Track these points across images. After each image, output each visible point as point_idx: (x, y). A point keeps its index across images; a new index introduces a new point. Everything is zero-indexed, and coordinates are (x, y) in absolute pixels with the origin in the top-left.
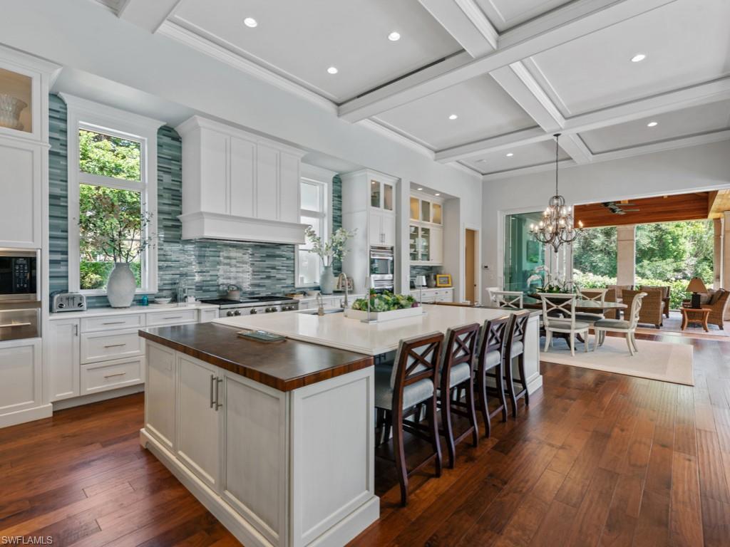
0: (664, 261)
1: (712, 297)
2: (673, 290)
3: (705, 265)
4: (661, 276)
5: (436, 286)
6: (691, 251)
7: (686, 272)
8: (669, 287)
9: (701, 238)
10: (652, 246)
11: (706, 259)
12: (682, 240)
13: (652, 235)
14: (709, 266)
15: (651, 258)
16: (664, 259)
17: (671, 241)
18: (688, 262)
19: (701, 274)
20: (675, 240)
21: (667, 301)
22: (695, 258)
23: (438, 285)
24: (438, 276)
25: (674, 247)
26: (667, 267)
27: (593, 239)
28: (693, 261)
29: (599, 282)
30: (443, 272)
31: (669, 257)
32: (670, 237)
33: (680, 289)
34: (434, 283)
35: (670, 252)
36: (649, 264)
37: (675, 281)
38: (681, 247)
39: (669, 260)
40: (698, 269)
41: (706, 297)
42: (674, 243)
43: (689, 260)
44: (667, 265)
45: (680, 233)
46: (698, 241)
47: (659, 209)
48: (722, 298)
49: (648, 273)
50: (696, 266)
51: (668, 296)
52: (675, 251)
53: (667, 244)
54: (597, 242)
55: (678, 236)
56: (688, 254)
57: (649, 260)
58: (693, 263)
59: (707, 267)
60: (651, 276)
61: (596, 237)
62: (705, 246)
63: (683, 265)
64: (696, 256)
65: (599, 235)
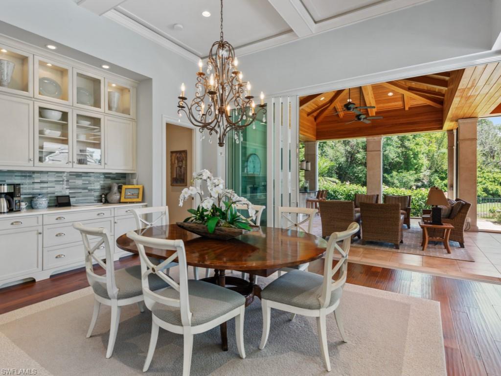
0: (408, 173)
1: (452, 209)
2: (414, 197)
3: (436, 176)
4: (405, 185)
5: (120, 202)
6: (427, 165)
7: (424, 181)
8: (410, 196)
9: (433, 155)
10: (398, 160)
11: (436, 171)
12: (420, 156)
13: (399, 150)
14: (438, 176)
15: (399, 170)
16: (408, 171)
17: (412, 156)
18: (425, 173)
19: (433, 182)
20: (416, 155)
21: (408, 211)
22: (429, 171)
23: (123, 200)
24: (124, 187)
25: (415, 161)
26: (410, 178)
27: (357, 153)
28: (428, 173)
29: (353, 190)
30: (135, 181)
31: (411, 169)
32: (411, 153)
33: (420, 196)
34: (117, 197)
35: (412, 165)
36: (397, 175)
37: (416, 189)
38: (420, 161)
39: (411, 172)
40: (432, 179)
41: (445, 210)
42: (414, 158)
43: (426, 172)
44: (409, 176)
45: (419, 150)
46: (431, 158)
47: (402, 121)
48: (463, 211)
49: (396, 181)
50: (430, 176)
51: (409, 206)
52: (416, 164)
53: (410, 158)
54: (359, 156)
55: (417, 152)
56: (425, 167)
57: (398, 172)
58: (428, 174)
59: (437, 177)
60: (398, 185)
61: (358, 152)
62: (436, 162)
63: (421, 175)
64: (430, 169)
65: (361, 150)
